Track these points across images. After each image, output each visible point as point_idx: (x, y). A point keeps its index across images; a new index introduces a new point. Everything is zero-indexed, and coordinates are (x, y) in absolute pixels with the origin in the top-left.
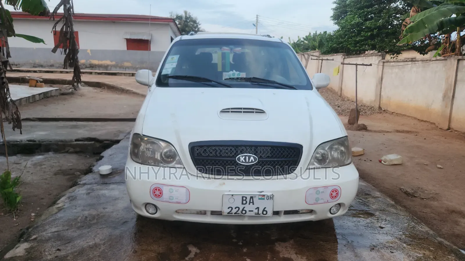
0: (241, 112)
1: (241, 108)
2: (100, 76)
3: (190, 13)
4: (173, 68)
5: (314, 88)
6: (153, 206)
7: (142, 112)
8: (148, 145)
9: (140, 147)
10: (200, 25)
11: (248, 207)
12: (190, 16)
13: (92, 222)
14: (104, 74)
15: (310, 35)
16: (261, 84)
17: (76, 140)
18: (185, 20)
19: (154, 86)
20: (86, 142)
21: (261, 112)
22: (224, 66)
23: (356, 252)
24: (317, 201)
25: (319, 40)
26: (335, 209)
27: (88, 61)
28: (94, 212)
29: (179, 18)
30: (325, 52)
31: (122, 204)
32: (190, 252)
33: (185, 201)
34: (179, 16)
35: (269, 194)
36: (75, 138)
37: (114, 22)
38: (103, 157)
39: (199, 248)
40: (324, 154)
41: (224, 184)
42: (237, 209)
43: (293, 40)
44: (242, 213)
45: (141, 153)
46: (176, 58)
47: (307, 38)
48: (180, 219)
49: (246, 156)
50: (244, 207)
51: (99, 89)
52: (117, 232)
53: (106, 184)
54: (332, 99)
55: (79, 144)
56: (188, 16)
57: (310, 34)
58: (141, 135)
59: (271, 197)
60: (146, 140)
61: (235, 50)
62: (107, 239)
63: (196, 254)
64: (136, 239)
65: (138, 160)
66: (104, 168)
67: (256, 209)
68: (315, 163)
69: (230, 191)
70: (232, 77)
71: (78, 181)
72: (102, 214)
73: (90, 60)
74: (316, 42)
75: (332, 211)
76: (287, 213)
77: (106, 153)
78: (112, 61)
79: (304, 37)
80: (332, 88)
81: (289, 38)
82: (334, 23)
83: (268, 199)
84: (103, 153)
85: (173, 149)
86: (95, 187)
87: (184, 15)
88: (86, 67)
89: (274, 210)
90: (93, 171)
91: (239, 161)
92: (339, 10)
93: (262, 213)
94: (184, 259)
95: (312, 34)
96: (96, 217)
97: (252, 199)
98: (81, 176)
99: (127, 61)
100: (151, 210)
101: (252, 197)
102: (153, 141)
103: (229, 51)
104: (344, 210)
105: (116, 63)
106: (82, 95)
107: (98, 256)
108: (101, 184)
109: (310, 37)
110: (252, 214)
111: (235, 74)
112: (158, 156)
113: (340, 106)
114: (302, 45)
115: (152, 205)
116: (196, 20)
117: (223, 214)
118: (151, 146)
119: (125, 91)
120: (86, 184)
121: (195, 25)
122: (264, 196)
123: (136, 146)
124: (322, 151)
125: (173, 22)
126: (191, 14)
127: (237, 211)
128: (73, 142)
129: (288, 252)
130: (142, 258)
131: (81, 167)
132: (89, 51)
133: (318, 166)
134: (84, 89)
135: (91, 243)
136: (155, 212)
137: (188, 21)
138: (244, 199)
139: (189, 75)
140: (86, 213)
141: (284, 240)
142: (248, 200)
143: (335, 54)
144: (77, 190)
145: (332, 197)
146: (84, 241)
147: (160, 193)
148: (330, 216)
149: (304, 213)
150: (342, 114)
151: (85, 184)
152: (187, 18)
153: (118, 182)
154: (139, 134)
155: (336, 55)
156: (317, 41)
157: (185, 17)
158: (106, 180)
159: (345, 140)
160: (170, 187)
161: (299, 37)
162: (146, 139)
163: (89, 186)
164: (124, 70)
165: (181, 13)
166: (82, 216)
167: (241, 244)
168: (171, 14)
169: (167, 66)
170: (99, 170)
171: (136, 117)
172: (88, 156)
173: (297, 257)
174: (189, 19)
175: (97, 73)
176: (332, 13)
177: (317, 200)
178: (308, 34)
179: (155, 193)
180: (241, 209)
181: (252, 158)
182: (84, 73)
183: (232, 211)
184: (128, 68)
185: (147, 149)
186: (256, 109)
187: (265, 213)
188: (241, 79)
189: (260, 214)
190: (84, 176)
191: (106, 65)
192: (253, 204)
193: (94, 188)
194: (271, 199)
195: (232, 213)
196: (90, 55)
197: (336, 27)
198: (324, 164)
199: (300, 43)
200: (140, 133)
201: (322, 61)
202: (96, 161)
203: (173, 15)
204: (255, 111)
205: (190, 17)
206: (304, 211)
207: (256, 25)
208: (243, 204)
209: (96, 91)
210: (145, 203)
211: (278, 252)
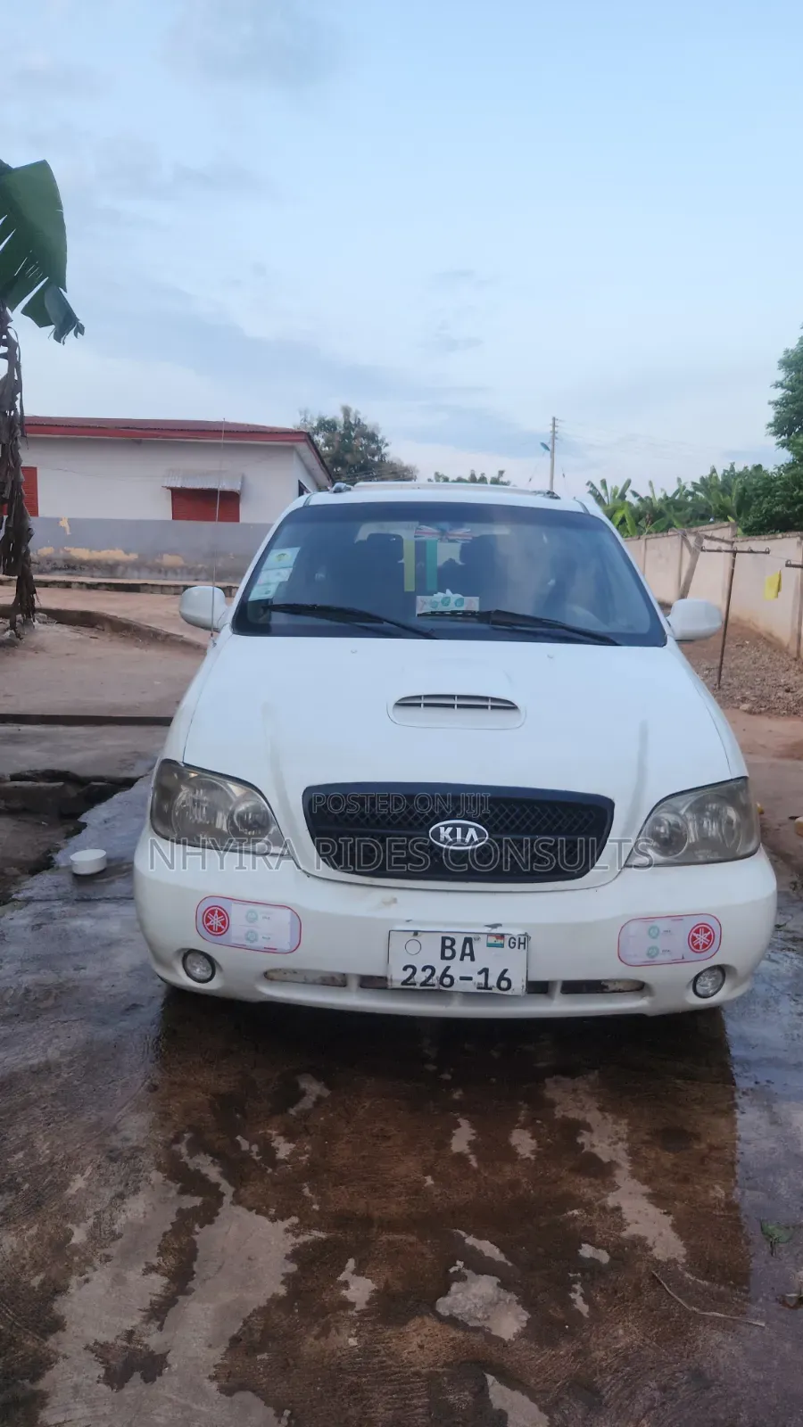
0: (453, 706)
1: (452, 697)
2: (94, 593)
3: (357, 412)
4: (281, 584)
5: (671, 641)
6: (205, 960)
7: (188, 701)
8: (197, 792)
9: (175, 798)
10: (387, 445)
11: (458, 968)
12: (359, 421)
13: (42, 1006)
14: (104, 587)
15: (714, 475)
16: (518, 628)
17: (14, 778)
18: (343, 432)
19: (227, 630)
20: (42, 784)
21: (510, 706)
22: (420, 578)
23: (774, 1110)
24: (653, 957)
25: (740, 491)
26: (710, 984)
27: (62, 552)
28: (48, 977)
29: (327, 426)
30: (752, 526)
31: (125, 959)
32: (303, 1094)
33: (287, 948)
34: (328, 422)
35: (516, 932)
36: (12, 772)
37: (139, 442)
38: (84, 825)
39: (329, 1086)
40: (677, 826)
41: (395, 901)
42: (429, 972)
43: (662, 490)
44: (441, 983)
45: (177, 814)
46: (291, 554)
47: (706, 485)
48: (275, 998)
49: (455, 826)
50: (448, 968)
51: (88, 629)
52: (107, 1033)
53: (89, 900)
54: (771, 666)
55: (21, 787)
56: (353, 422)
57: (714, 471)
58: (180, 765)
59: (523, 942)
60: (195, 777)
61: (454, 535)
62: (80, 1050)
63: (319, 1100)
64: (158, 1052)
65: (168, 831)
66: (86, 857)
67: (480, 973)
68: (650, 852)
69: (408, 921)
70: (441, 608)
71: (12, 891)
72: (71, 985)
73: (66, 548)
74: (728, 498)
75: (700, 989)
76: (572, 988)
77: (96, 816)
78: (127, 552)
79: (695, 481)
80: (771, 635)
81: (651, 484)
82: (778, 444)
83: (512, 945)
84: (85, 814)
85: (264, 806)
86: (58, 908)
87: (340, 418)
88: (56, 569)
89: (530, 979)
90: (55, 865)
91: (437, 838)
92: (791, 406)
93: (495, 985)
94: (286, 1112)
95: (720, 473)
96: (55, 991)
97: (468, 945)
98: (19, 879)
99: (172, 552)
100: (198, 970)
101: (468, 941)
102: (210, 780)
103: (436, 538)
104: (735, 987)
105: (140, 555)
106: (38, 649)
107: (52, 1094)
108: (76, 900)
109: (713, 482)
110: (470, 987)
111: (449, 602)
112: (221, 823)
113: (794, 689)
114: (689, 504)
115: (201, 957)
116: (376, 433)
117: (389, 984)
118: (205, 795)
119: (160, 638)
120: (34, 901)
121: (373, 446)
122: (502, 936)
123: (165, 793)
124: (671, 818)
125: (305, 440)
126: (360, 416)
127: (429, 978)
128: (6, 781)
129: (579, 1104)
130: (170, 1105)
131: (22, 854)
132: (64, 524)
133: (661, 858)
134: (45, 632)
135: (35, 1061)
136: (208, 976)
137: (353, 434)
138: (448, 943)
139: (320, 602)
140: (27, 980)
141: (569, 1071)
142: (458, 947)
143: (780, 536)
144: (8, 916)
145: (695, 945)
146: (17, 1054)
147: (224, 923)
148: (694, 1001)
149: (620, 991)
150: (795, 714)
151: (29, 901)
152: (348, 426)
153: (119, 895)
154: (175, 762)
155: (783, 537)
156: (734, 494)
157: (345, 423)
158: (88, 891)
159: (740, 789)
160: (251, 907)
161: (679, 480)
162: (193, 775)
163: (40, 907)
164: (163, 576)
165: (333, 412)
166: (14, 986)
167: (447, 1077)
168: (303, 417)
169: (263, 577)
170: (72, 861)
171: (174, 714)
172: (43, 823)
173: (605, 1118)
174: (357, 429)
175: (84, 586)
176: (770, 415)
177: (652, 952)
178: (706, 473)
179: (210, 923)
180: (438, 973)
181: (472, 832)
182: (46, 584)
183: (416, 976)
184: (173, 570)
185: (194, 801)
186: (494, 699)
187: (504, 984)
188: (466, 614)
189: (490, 989)
190: (28, 879)
191: (110, 562)
192: (473, 959)
193: (56, 911)
194: (522, 946)
195: (415, 984)
196: (68, 533)
197: (786, 456)
198: (676, 854)
199: (682, 499)
200: (178, 759)
201: (735, 556)
202: (67, 838)
203: (309, 419)
204: (490, 703)
205: (358, 424)
206: (620, 986)
207: (550, 446)
208: (443, 957)
209: (78, 636)
210: (183, 949)
211: (552, 1104)
